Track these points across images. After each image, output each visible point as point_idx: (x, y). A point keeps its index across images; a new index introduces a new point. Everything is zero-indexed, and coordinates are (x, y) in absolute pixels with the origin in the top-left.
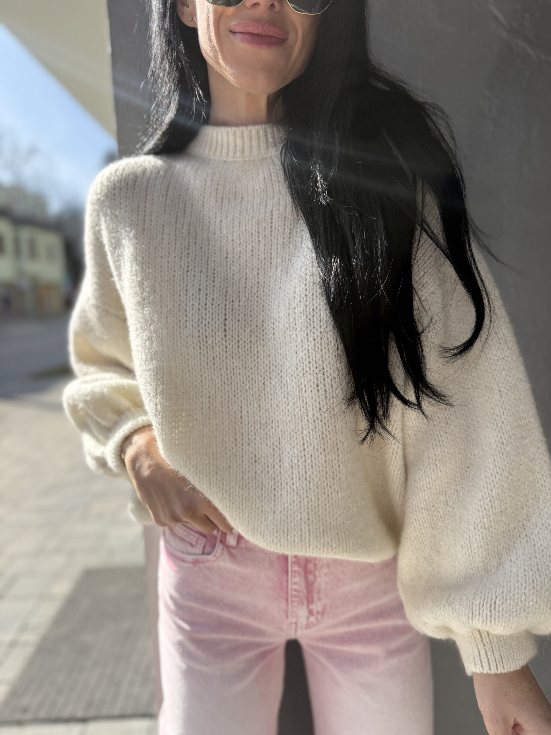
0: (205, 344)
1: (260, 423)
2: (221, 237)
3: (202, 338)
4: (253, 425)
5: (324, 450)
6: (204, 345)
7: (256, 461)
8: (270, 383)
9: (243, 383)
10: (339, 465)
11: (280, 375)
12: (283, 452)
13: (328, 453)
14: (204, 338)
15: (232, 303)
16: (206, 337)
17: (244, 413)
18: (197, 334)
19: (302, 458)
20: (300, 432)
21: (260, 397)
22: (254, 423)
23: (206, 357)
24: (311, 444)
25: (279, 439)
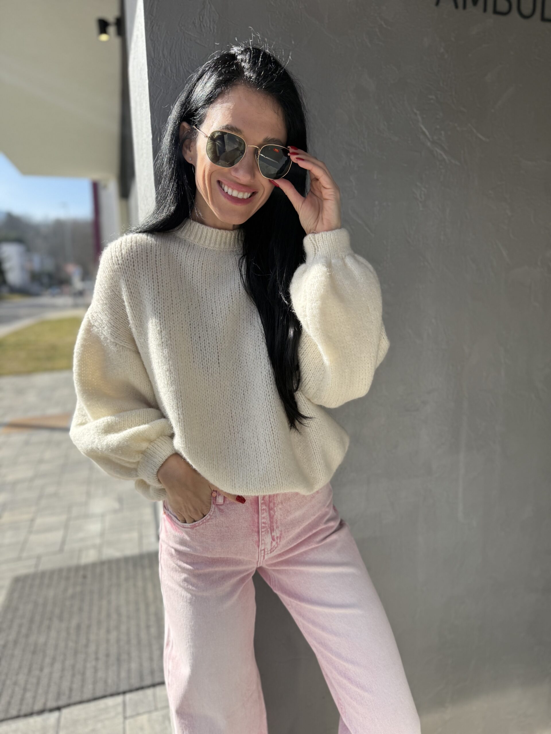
0: (207, 373)
7: (243, 442)
8: (248, 393)
15: (221, 345)
18: (202, 367)
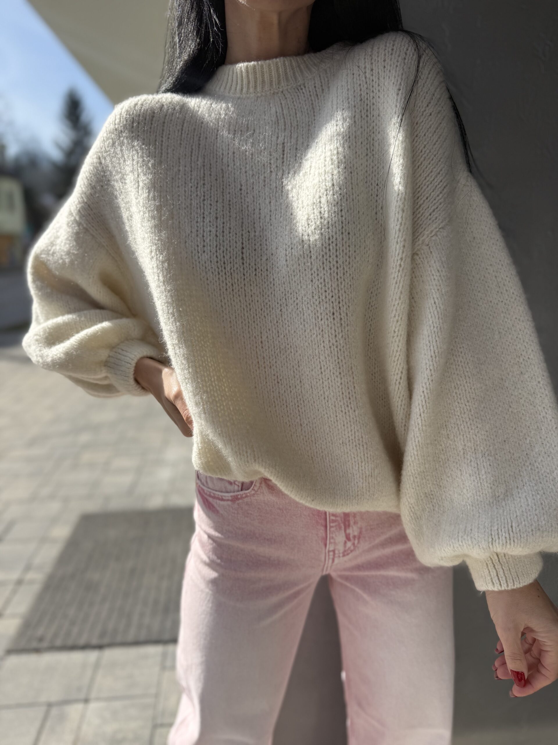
0: (224, 270)
1: (280, 348)
2: (234, 169)
3: (221, 264)
4: (273, 350)
5: (340, 373)
6: (222, 271)
9: (261, 310)
10: (354, 386)
11: (296, 303)
12: (302, 375)
13: (344, 376)
14: (222, 264)
15: (248, 233)
16: (224, 263)
17: (264, 338)
18: (215, 260)
19: (320, 380)
20: (317, 357)
21: (278, 324)
22: (274, 347)
23: (225, 283)
24: (327, 368)
25: (298, 362)
